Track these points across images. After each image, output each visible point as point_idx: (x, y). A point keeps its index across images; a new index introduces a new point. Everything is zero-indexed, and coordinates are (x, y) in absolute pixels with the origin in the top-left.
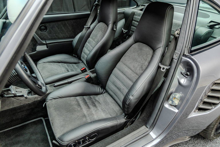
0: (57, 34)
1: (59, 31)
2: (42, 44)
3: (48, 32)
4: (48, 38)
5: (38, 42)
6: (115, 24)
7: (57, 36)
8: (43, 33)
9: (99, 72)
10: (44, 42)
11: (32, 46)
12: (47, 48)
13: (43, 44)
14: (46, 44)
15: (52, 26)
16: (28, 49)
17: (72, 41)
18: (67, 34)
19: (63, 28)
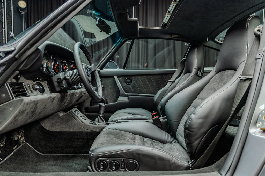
0: (140, 89)
1: (143, 86)
2: (123, 94)
3: (132, 85)
4: (131, 91)
5: (121, 92)
6: (200, 70)
7: (140, 90)
8: (128, 86)
9: (168, 110)
10: (127, 94)
11: (116, 97)
12: (128, 100)
13: (125, 95)
14: (128, 96)
15: (137, 79)
16: (111, 101)
17: (154, 96)
18: (151, 90)
19: (148, 83)
